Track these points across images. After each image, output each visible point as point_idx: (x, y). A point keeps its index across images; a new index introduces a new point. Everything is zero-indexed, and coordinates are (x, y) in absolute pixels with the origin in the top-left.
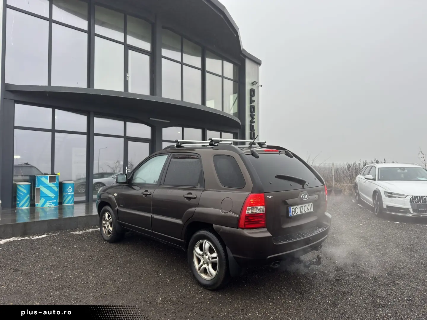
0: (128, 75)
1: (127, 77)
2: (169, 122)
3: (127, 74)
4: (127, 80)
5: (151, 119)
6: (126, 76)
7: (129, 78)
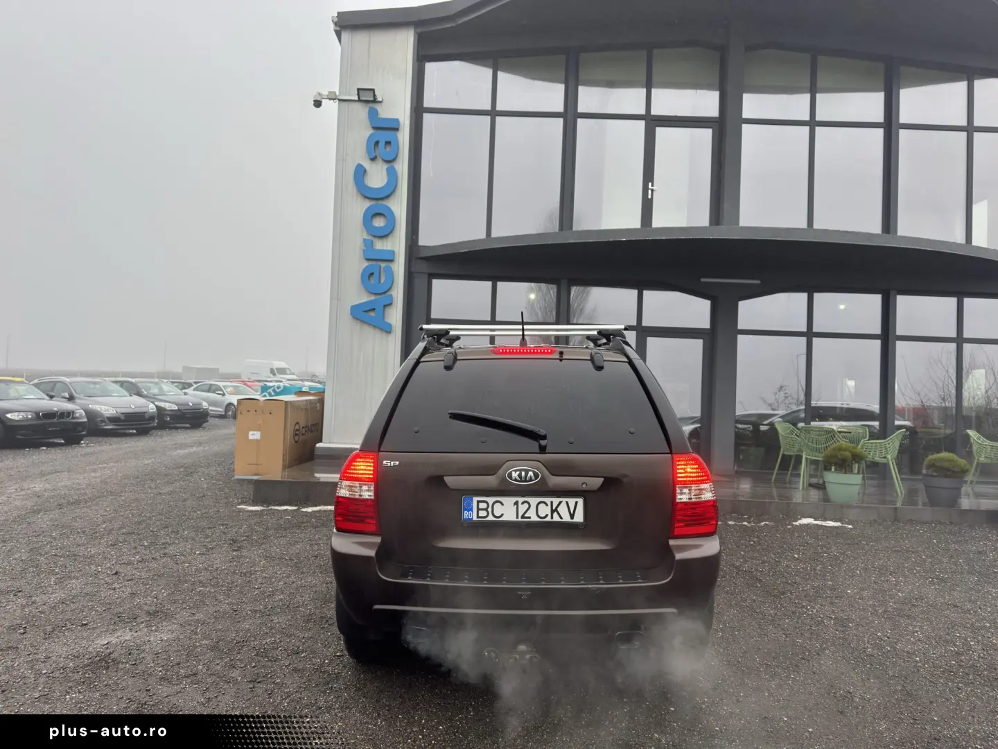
0: (652, 186)
1: (650, 192)
2: (759, 282)
3: (650, 184)
4: (650, 197)
5: (702, 280)
6: (648, 189)
7: (654, 192)
